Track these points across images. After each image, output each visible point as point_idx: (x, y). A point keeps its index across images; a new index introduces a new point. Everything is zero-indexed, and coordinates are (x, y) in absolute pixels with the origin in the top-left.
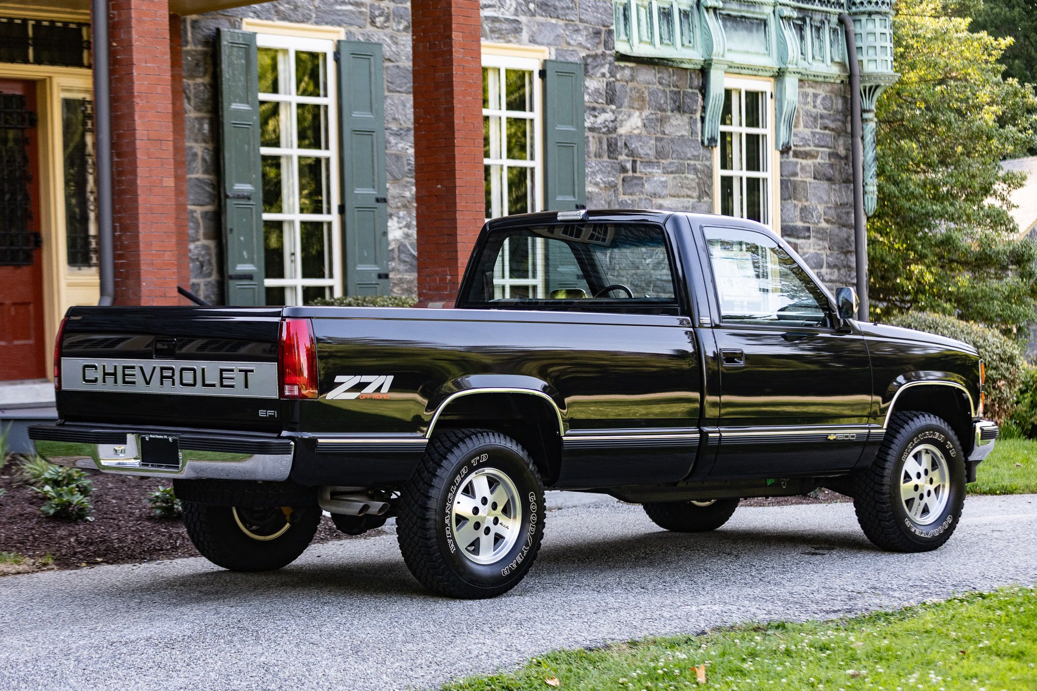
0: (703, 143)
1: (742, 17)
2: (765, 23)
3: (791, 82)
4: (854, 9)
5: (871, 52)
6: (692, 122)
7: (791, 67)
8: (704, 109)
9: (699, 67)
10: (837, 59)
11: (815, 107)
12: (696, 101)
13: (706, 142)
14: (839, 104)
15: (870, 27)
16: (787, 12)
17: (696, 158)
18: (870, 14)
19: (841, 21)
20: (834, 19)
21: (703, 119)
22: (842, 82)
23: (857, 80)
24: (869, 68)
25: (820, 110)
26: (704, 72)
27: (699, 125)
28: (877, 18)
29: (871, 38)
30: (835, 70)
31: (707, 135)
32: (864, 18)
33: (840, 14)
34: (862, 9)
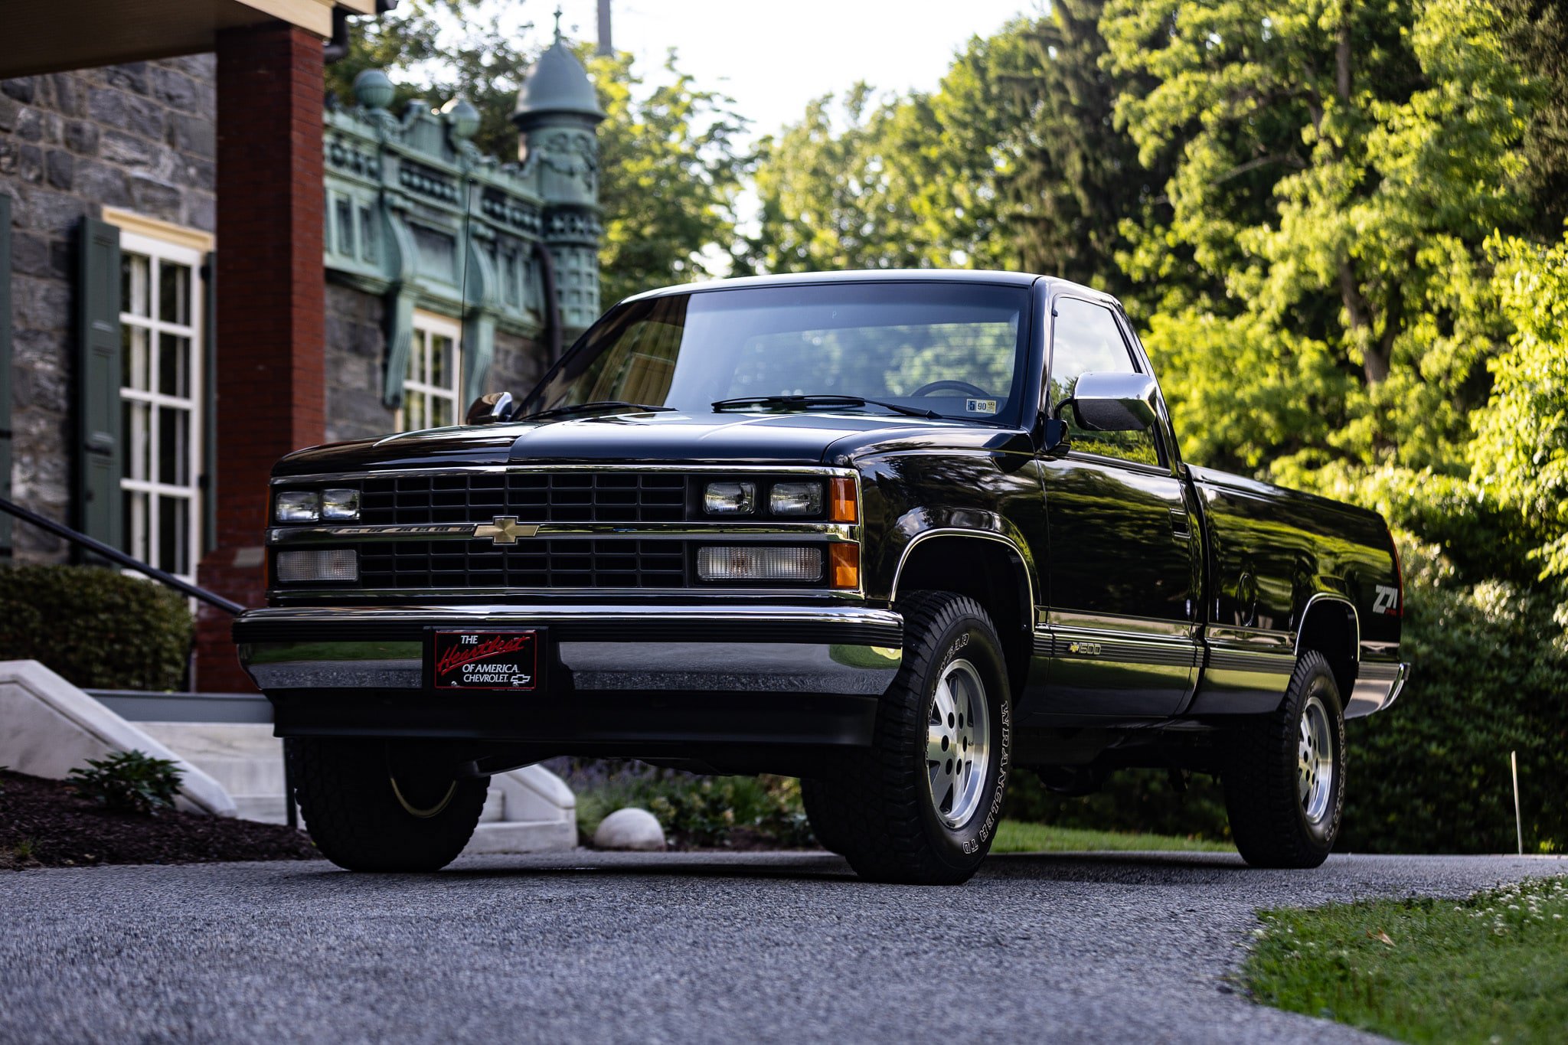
0: (383, 402)
1: (430, 230)
2: (451, 241)
3: (486, 329)
4: (551, 238)
5: (575, 298)
6: (371, 371)
7: (490, 308)
8: (387, 353)
9: (381, 291)
10: (532, 305)
11: (506, 368)
12: (375, 341)
13: (389, 401)
14: (532, 369)
15: (573, 263)
16: (481, 230)
17: (375, 422)
18: (573, 245)
19: (537, 253)
20: (527, 248)
21: (385, 367)
22: (537, 339)
23: (558, 336)
24: (573, 320)
25: (511, 374)
26: (388, 299)
27: (379, 376)
28: (583, 252)
29: (574, 280)
30: (528, 319)
31: (391, 391)
32: (565, 251)
33: (534, 244)
34: (562, 238)
